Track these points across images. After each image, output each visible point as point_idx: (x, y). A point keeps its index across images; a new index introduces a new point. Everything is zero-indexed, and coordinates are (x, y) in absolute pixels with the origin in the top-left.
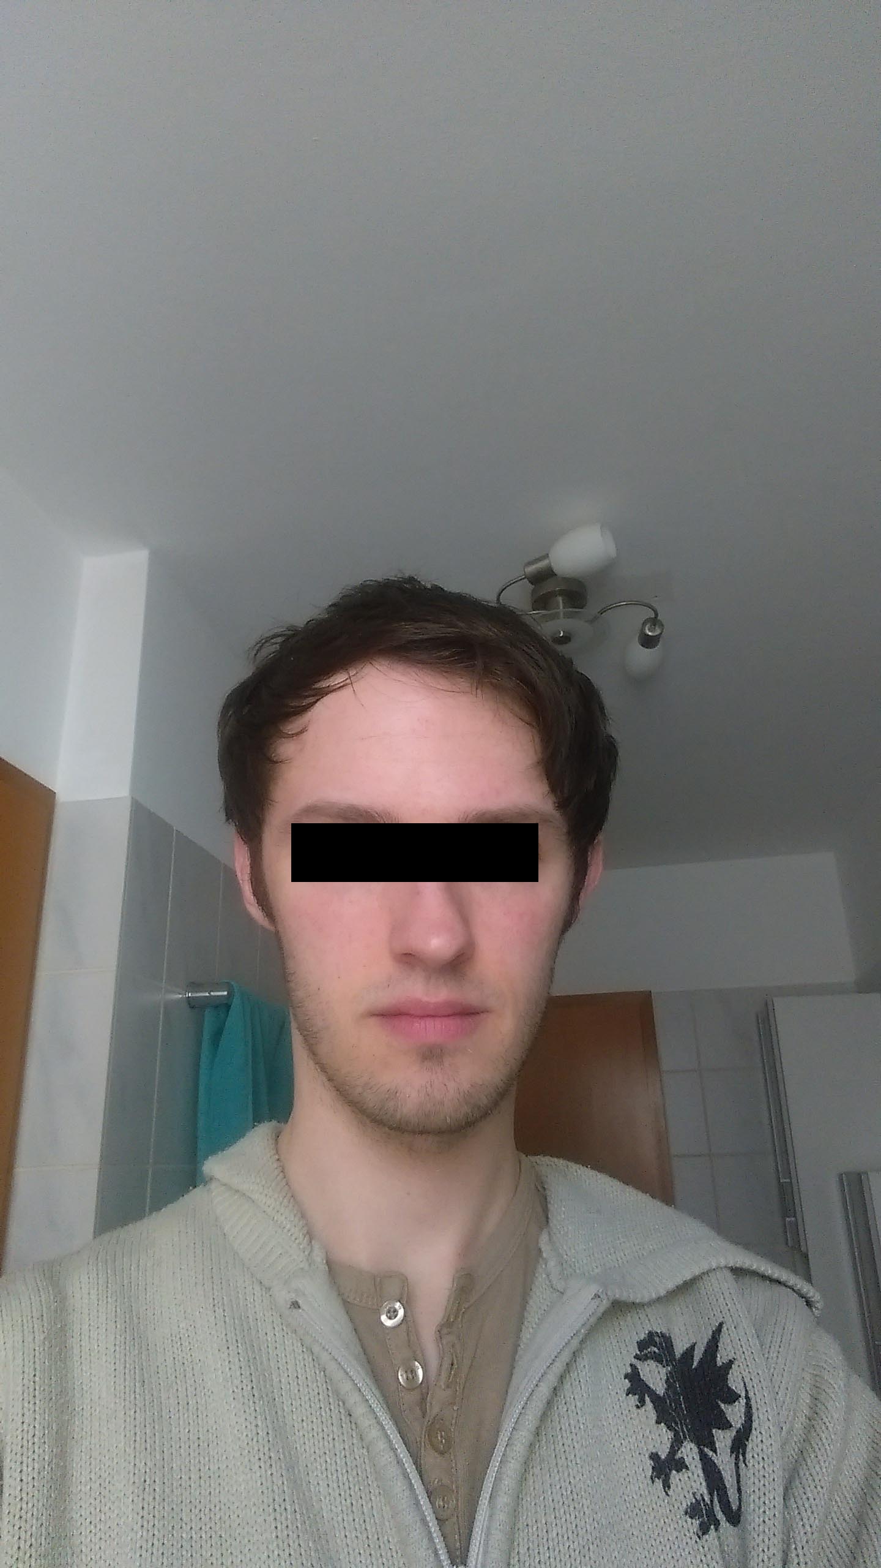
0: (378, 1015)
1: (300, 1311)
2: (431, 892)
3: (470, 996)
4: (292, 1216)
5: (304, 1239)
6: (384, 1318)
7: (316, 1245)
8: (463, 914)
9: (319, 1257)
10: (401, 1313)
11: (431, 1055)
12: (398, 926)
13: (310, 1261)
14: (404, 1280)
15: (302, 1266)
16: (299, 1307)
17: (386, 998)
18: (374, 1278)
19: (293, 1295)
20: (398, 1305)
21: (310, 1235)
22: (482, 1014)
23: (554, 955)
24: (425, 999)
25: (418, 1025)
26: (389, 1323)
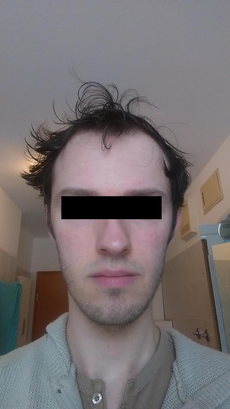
0: (92, 277)
1: (61, 394)
2: (113, 223)
3: (131, 268)
4: (66, 352)
5: (69, 362)
6: (94, 401)
7: (73, 366)
8: (126, 233)
9: (73, 371)
10: (101, 398)
11: (115, 293)
12: (100, 237)
13: (69, 372)
14: (103, 383)
15: (65, 374)
16: (61, 392)
17: (96, 270)
18: (92, 381)
19: (59, 387)
20: (99, 395)
21: (71, 361)
22: (136, 276)
23: (165, 251)
24: (111, 269)
25: (109, 280)
26: (95, 402)
